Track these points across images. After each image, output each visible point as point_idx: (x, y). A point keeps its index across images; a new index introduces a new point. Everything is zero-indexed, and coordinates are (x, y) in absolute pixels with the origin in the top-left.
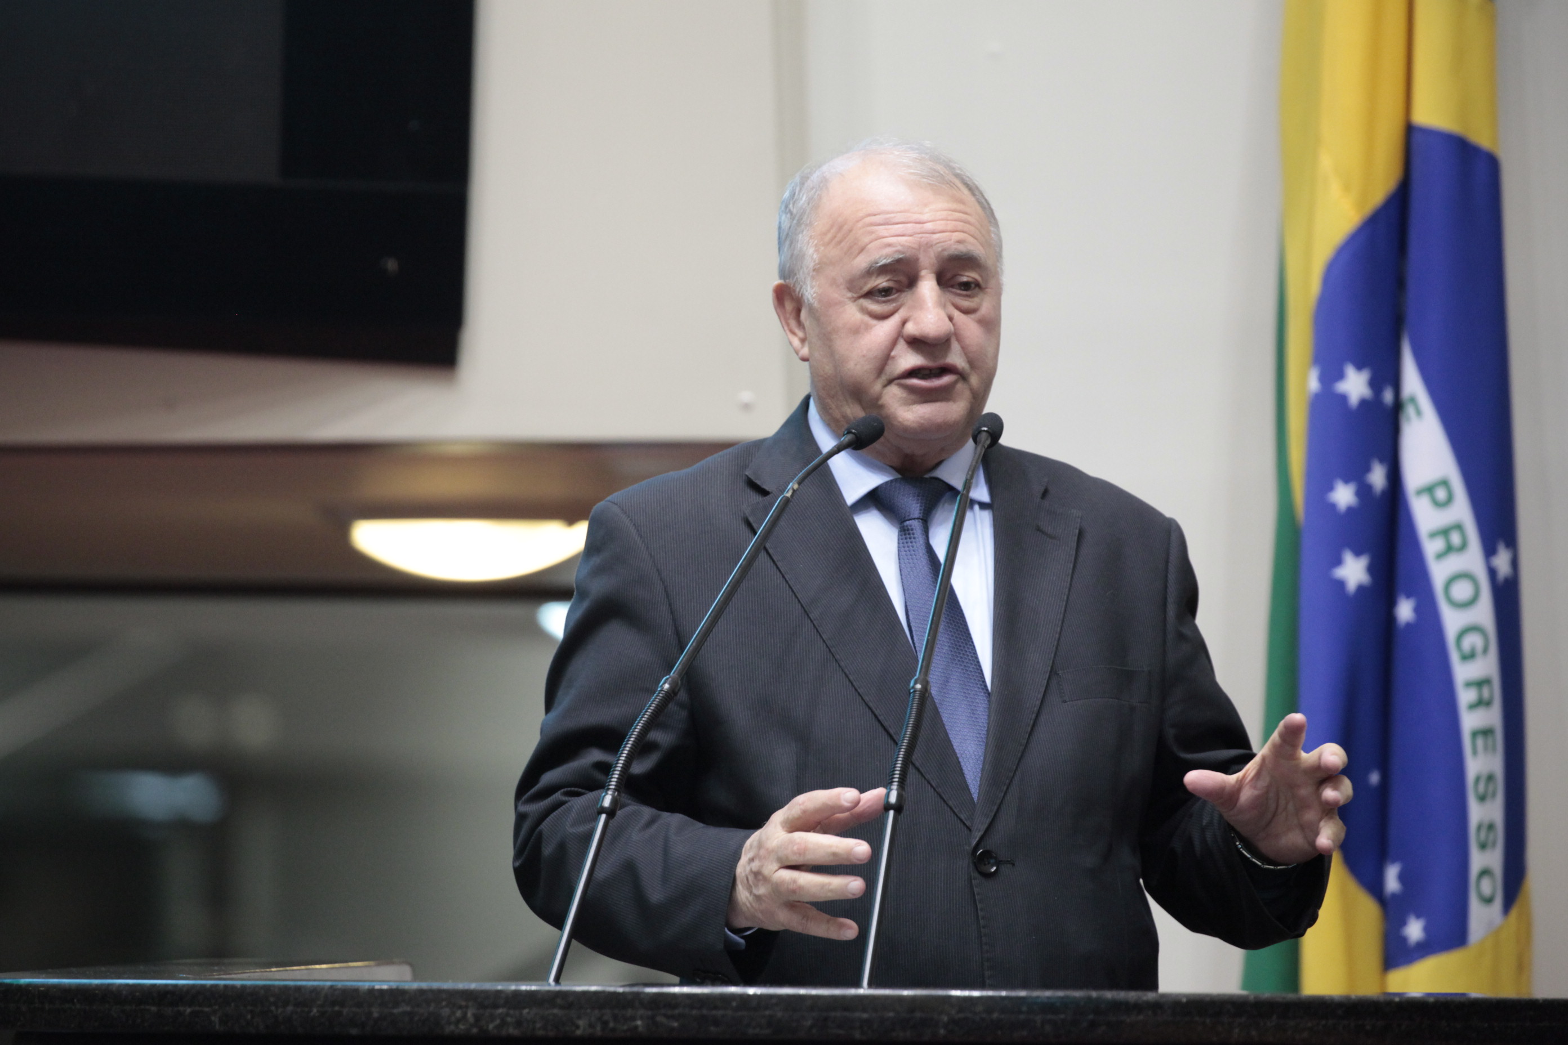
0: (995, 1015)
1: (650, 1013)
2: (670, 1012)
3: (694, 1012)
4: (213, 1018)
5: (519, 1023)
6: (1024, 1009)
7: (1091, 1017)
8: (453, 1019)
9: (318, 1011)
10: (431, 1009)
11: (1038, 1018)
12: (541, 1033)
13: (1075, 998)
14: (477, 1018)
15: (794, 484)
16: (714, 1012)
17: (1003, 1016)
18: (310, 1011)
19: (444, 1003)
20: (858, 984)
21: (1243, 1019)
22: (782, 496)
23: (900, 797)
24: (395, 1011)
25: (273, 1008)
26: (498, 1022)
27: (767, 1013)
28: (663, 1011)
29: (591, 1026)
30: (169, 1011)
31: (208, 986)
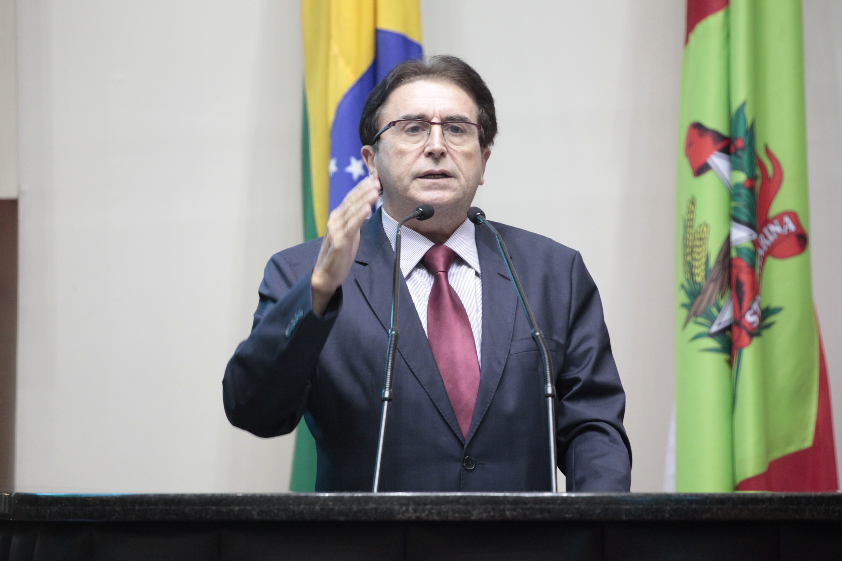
4: (253, 513)
5: (439, 513)
8: (401, 511)
9: (319, 509)
10: (388, 506)
19: (395, 504)
26: (427, 512)
30: (223, 509)
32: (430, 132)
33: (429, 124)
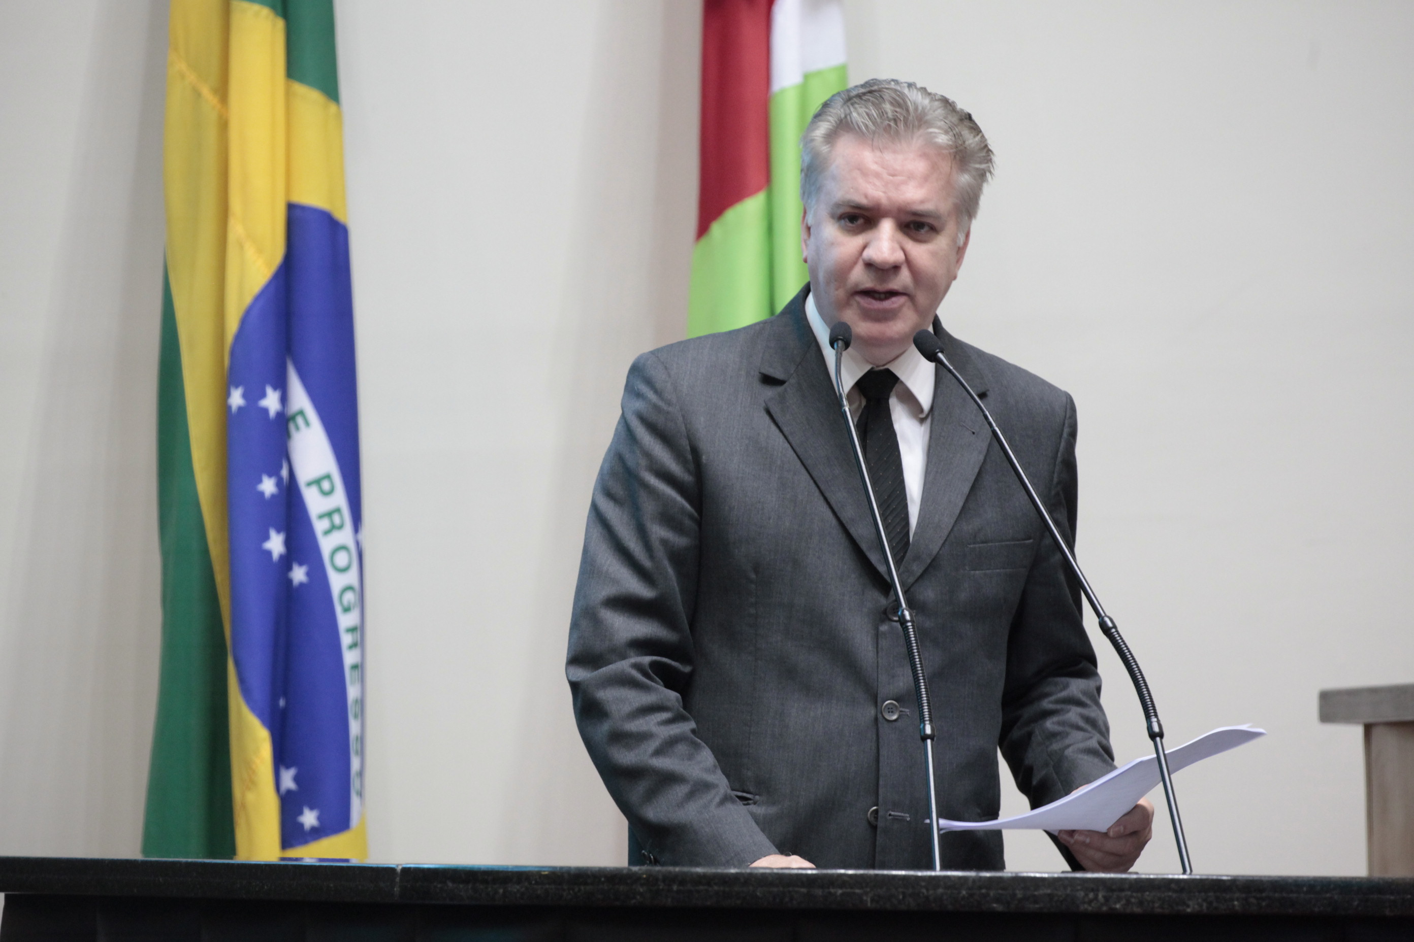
1: (1244, 895)
2: (1258, 895)
3: (1277, 895)
5: (1141, 903)
8: (1086, 900)
10: (1068, 891)
12: (1158, 910)
14: (1107, 899)
16: (1291, 895)
18: (960, 894)
19: (1079, 888)
24: (1036, 893)
25: (924, 891)
27: (1328, 895)
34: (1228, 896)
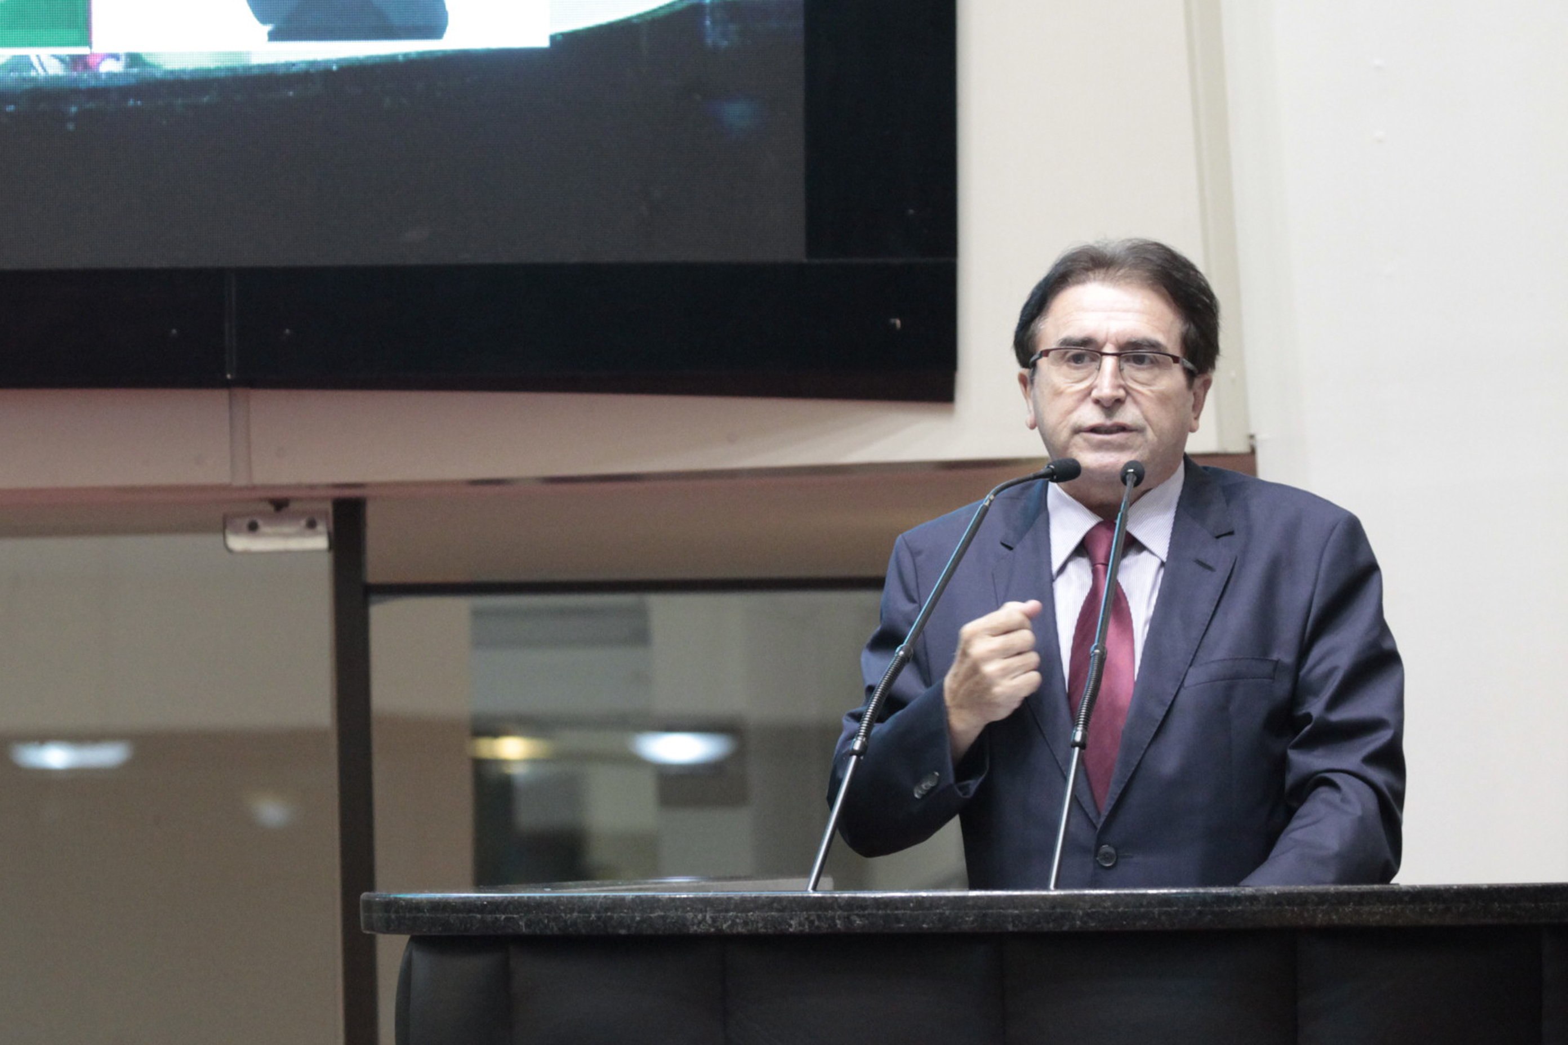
0: (1120, 910)
1: (846, 913)
2: (861, 913)
4: (521, 923)
5: (746, 923)
6: (1145, 903)
7: (1199, 908)
8: (696, 921)
9: (596, 917)
10: (679, 913)
11: (1156, 911)
12: (763, 930)
13: (1186, 893)
14: (714, 920)
15: (990, 495)
16: (896, 912)
17: (1127, 910)
18: (590, 917)
19: (688, 908)
20: (1046, 887)
21: (1324, 907)
22: (981, 506)
23: (1084, 737)
24: (652, 915)
25: (563, 915)
26: (730, 922)
28: (856, 912)
29: (801, 924)
30: (489, 918)
31: (516, 898)
32: (1100, 366)
33: (1099, 355)
34: (830, 913)
